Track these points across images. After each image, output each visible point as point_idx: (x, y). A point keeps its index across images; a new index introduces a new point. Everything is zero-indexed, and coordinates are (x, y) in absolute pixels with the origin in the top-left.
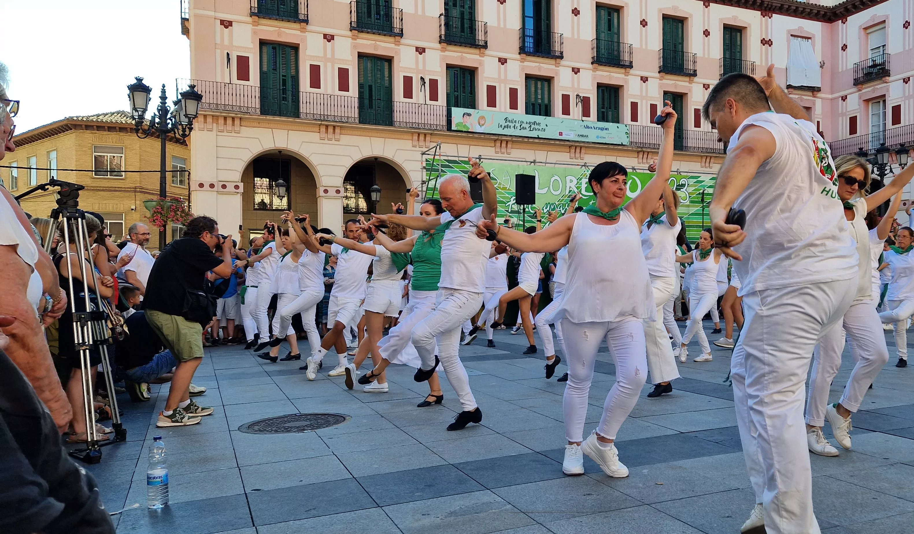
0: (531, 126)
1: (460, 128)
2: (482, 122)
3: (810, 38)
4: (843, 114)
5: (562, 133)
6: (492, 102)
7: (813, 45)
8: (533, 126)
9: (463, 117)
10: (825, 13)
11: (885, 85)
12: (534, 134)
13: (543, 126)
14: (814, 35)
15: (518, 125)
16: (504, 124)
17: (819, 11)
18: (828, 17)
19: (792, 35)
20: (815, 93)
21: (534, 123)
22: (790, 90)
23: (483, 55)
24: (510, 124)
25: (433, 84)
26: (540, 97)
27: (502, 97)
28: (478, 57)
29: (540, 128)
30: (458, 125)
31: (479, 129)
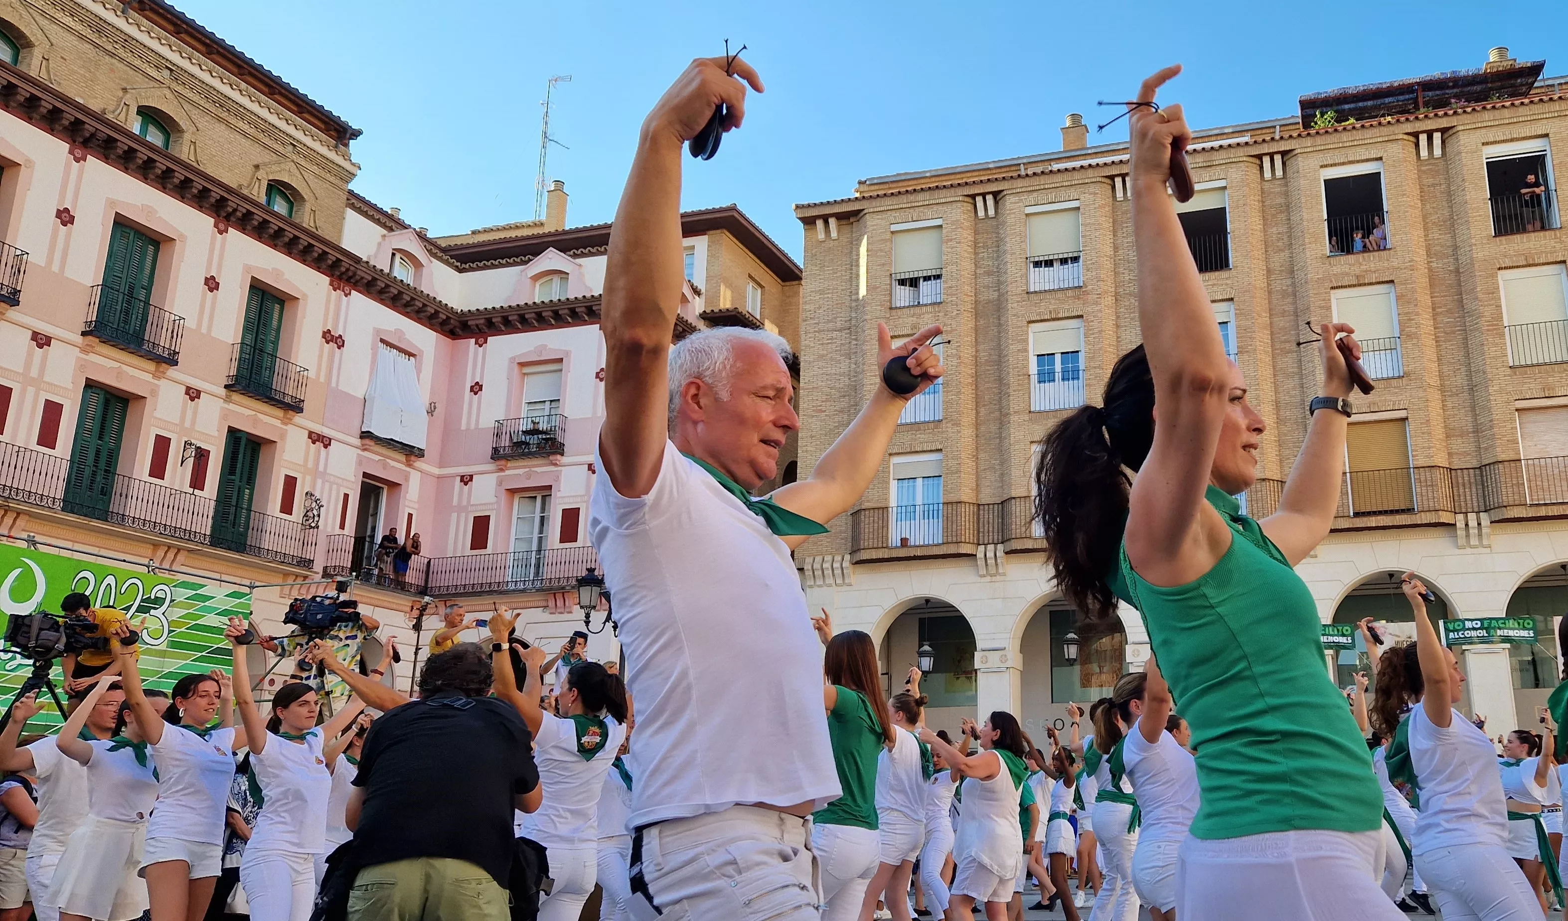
3: (414, 355)
4: (460, 509)
7: (419, 371)
10: (448, 318)
11: (553, 469)
14: (421, 352)
17: (437, 312)
18: (451, 327)
19: (382, 341)
20: (413, 458)
22: (367, 441)
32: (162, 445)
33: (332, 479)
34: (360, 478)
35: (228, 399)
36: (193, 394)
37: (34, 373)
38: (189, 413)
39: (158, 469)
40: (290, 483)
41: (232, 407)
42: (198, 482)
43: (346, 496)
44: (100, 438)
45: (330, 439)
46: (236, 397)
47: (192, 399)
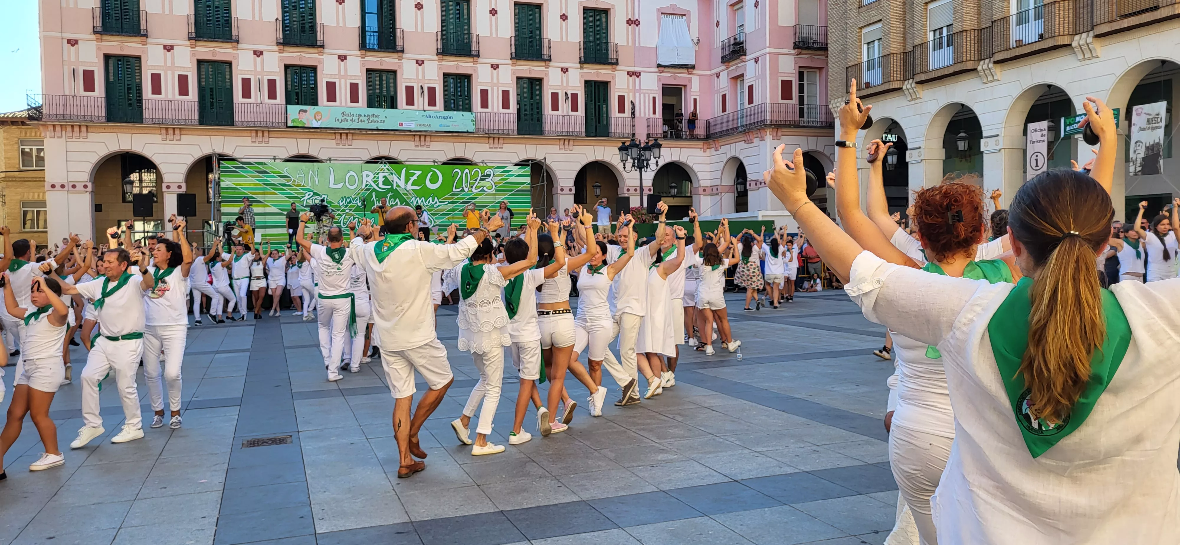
0: (368, 119)
1: (296, 124)
2: (318, 117)
3: (685, 15)
5: (402, 123)
6: (332, 97)
8: (371, 119)
9: (298, 113)
11: (743, 64)
12: (373, 126)
13: (383, 117)
15: (356, 118)
16: (340, 117)
19: (662, 13)
20: (690, 70)
21: (374, 115)
22: (660, 69)
23: (322, 54)
24: (347, 118)
25: (272, 84)
26: (385, 89)
27: (343, 92)
28: (317, 56)
29: (379, 120)
30: (293, 121)
31: (315, 124)
32: (555, 96)
33: (644, 91)
34: (661, 87)
35: (582, 68)
36: (565, 70)
37: (495, 81)
38: (565, 79)
39: (555, 107)
40: (621, 99)
41: (585, 71)
42: (575, 108)
43: (654, 98)
44: (532, 99)
45: (640, 73)
46: (585, 66)
47: (565, 73)
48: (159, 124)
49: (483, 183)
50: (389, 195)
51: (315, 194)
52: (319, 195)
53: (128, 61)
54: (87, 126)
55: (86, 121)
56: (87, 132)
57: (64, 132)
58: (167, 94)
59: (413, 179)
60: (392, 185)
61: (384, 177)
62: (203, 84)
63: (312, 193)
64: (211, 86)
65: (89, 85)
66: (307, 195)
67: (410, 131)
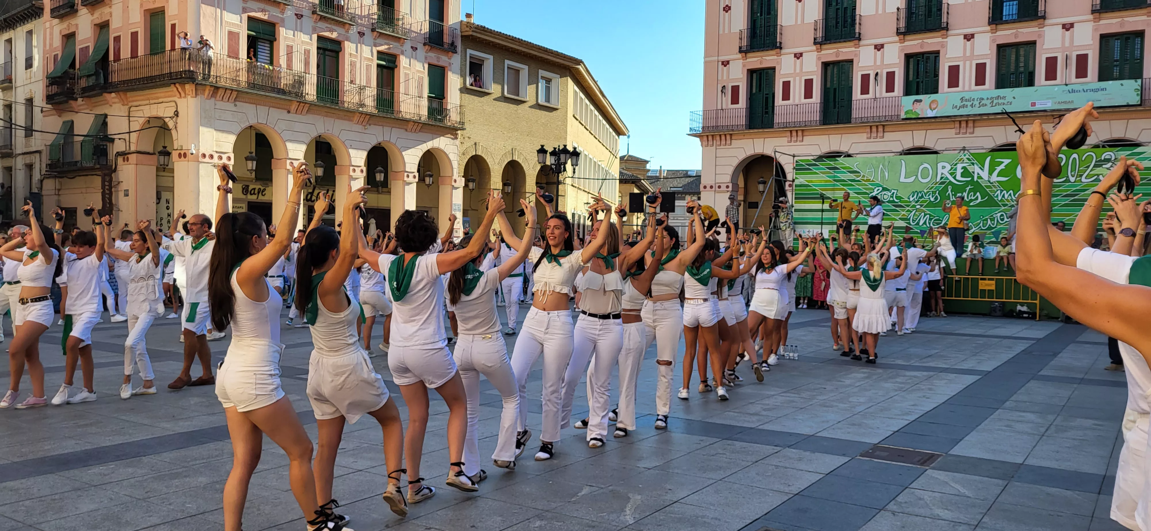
0: (993, 102)
1: (909, 116)
2: (933, 106)
5: (1035, 103)
6: (954, 81)
8: (995, 101)
9: (913, 104)
12: (997, 110)
13: (1009, 99)
15: (976, 103)
16: (959, 103)
21: (998, 97)
23: (946, 36)
24: (966, 103)
25: (891, 76)
26: (1022, 65)
27: (967, 76)
28: (940, 40)
29: (1005, 102)
30: (907, 113)
31: (930, 114)
48: (783, 128)
49: (1098, 171)
50: (968, 189)
51: (884, 189)
52: (888, 190)
53: (767, 73)
54: (731, 135)
55: (728, 130)
56: (731, 139)
57: (715, 141)
58: (794, 100)
59: (999, 169)
60: (973, 177)
61: (963, 168)
62: (828, 85)
63: (881, 188)
64: (836, 86)
65: (735, 100)
66: (875, 190)
67: (1045, 111)
